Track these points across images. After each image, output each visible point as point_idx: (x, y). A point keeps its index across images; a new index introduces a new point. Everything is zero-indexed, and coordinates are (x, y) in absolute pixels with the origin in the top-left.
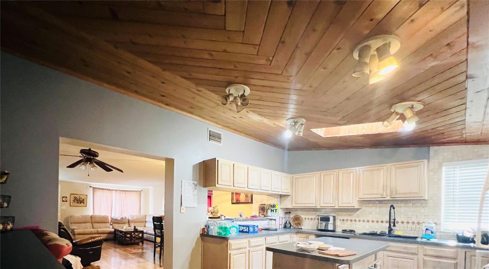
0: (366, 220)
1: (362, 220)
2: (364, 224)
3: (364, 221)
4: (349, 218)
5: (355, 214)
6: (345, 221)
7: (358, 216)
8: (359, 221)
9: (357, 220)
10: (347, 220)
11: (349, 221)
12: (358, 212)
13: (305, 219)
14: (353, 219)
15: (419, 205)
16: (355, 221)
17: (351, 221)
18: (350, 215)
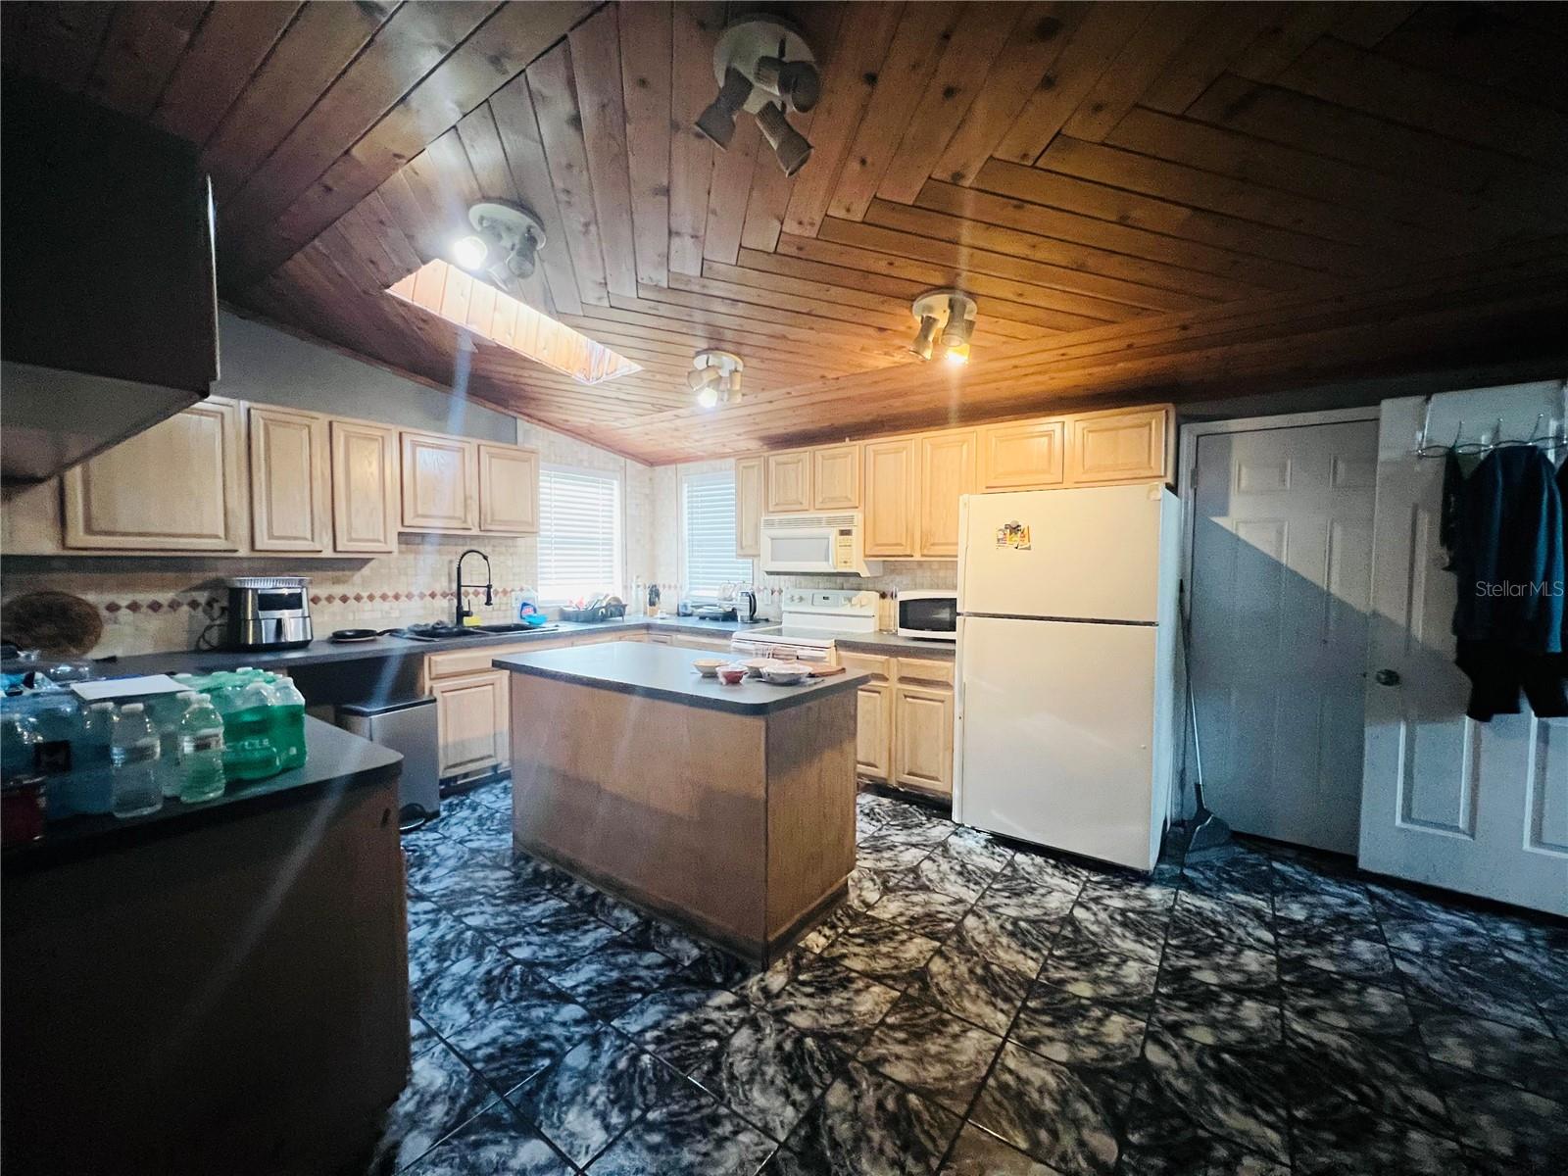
0: (391, 594)
1: (378, 594)
2: (386, 605)
3: (384, 597)
4: (338, 590)
5: (357, 577)
6: (324, 602)
7: (365, 582)
8: (371, 598)
9: (365, 594)
10: (330, 599)
11: (337, 602)
12: (366, 570)
13: (113, 608)
14: (351, 594)
15: (503, 549)
16: (358, 598)
17: (344, 599)
18: (336, 581)
